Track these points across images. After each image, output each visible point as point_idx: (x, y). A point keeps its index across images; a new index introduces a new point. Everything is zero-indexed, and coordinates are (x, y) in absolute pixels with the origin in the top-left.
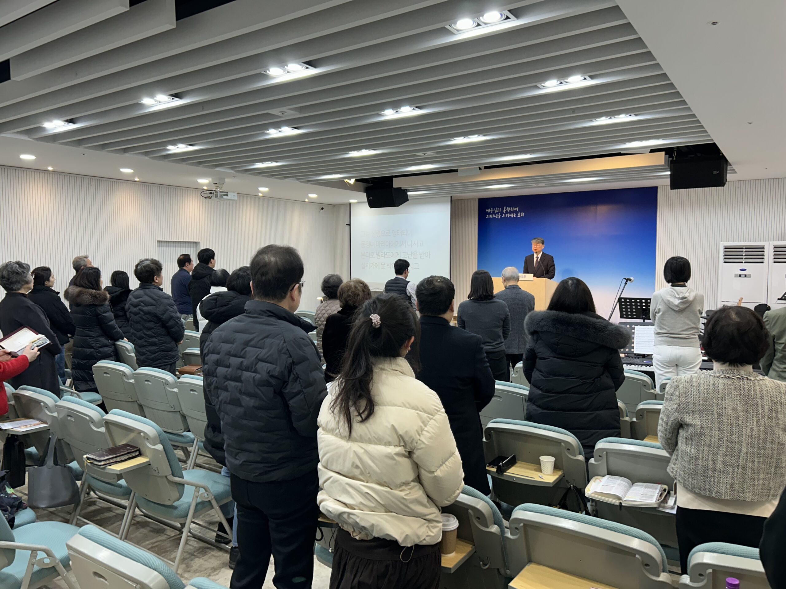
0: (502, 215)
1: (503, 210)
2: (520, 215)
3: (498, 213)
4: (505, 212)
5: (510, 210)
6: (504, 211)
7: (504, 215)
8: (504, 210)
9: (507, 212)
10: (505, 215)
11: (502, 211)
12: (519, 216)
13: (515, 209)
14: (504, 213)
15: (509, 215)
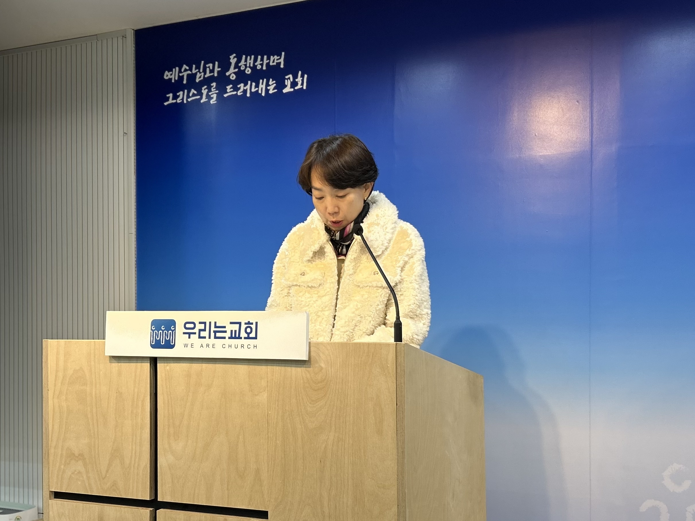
0: (222, 90)
1: (228, 70)
2: (294, 84)
3: (207, 82)
4: (233, 77)
5: (254, 68)
6: (231, 73)
7: (229, 88)
8: (232, 70)
9: (242, 77)
10: (236, 89)
11: (222, 73)
12: (287, 90)
13: (274, 60)
14: (229, 82)
15: (249, 88)
